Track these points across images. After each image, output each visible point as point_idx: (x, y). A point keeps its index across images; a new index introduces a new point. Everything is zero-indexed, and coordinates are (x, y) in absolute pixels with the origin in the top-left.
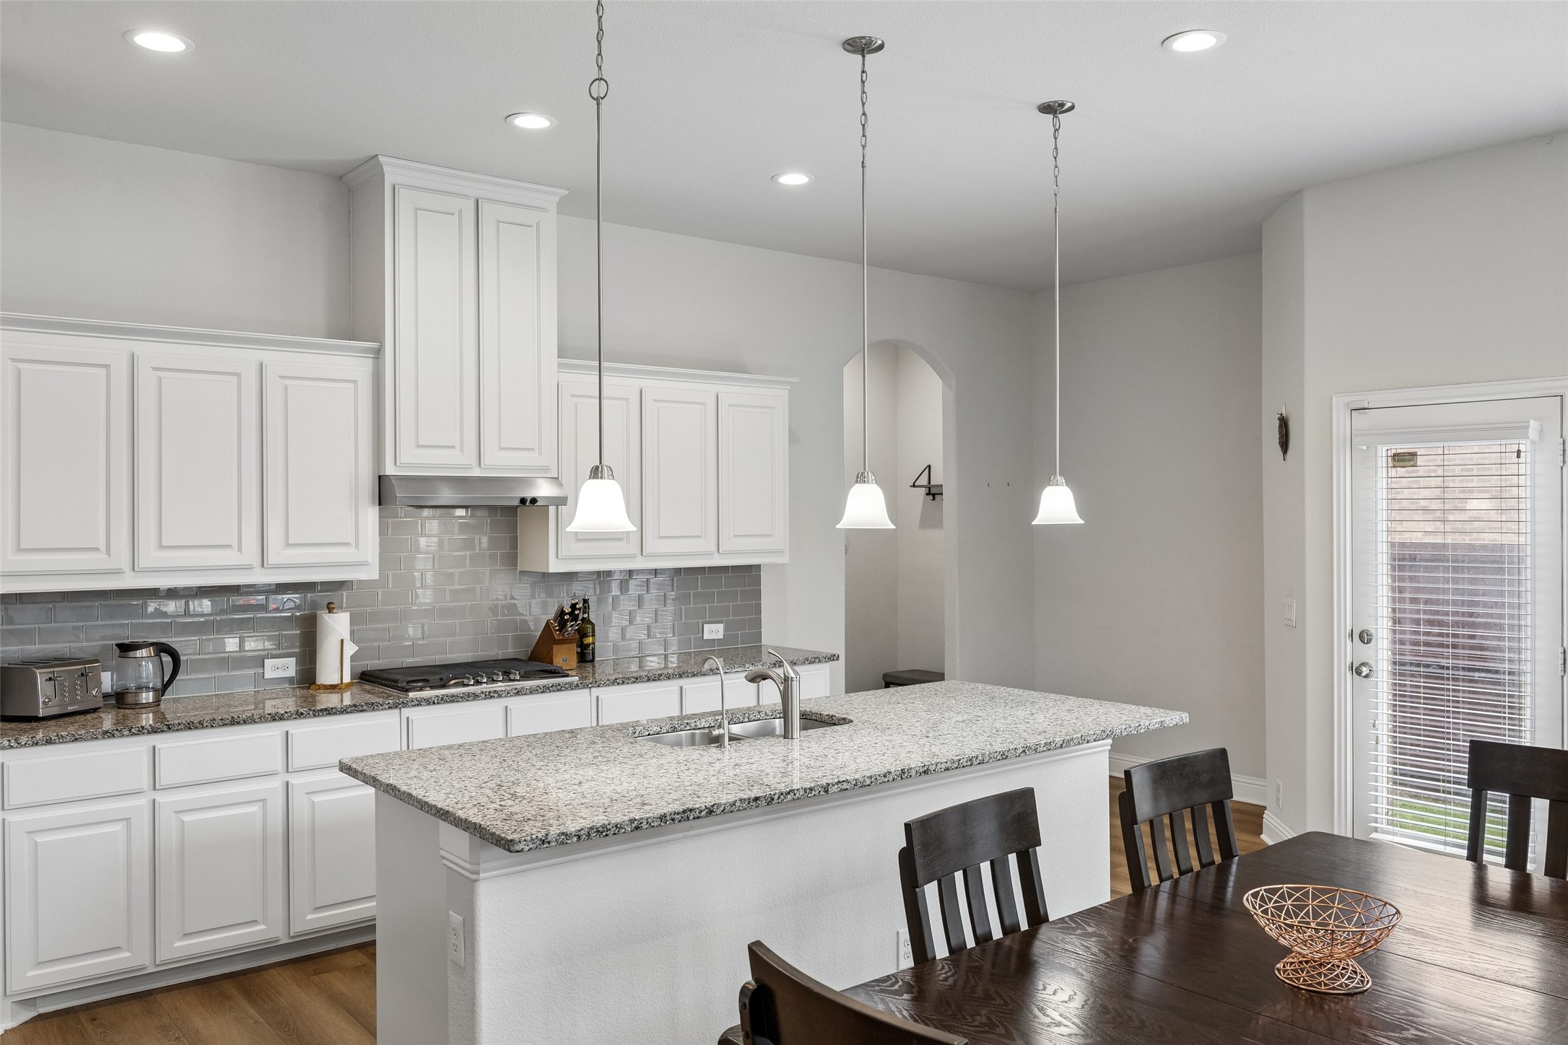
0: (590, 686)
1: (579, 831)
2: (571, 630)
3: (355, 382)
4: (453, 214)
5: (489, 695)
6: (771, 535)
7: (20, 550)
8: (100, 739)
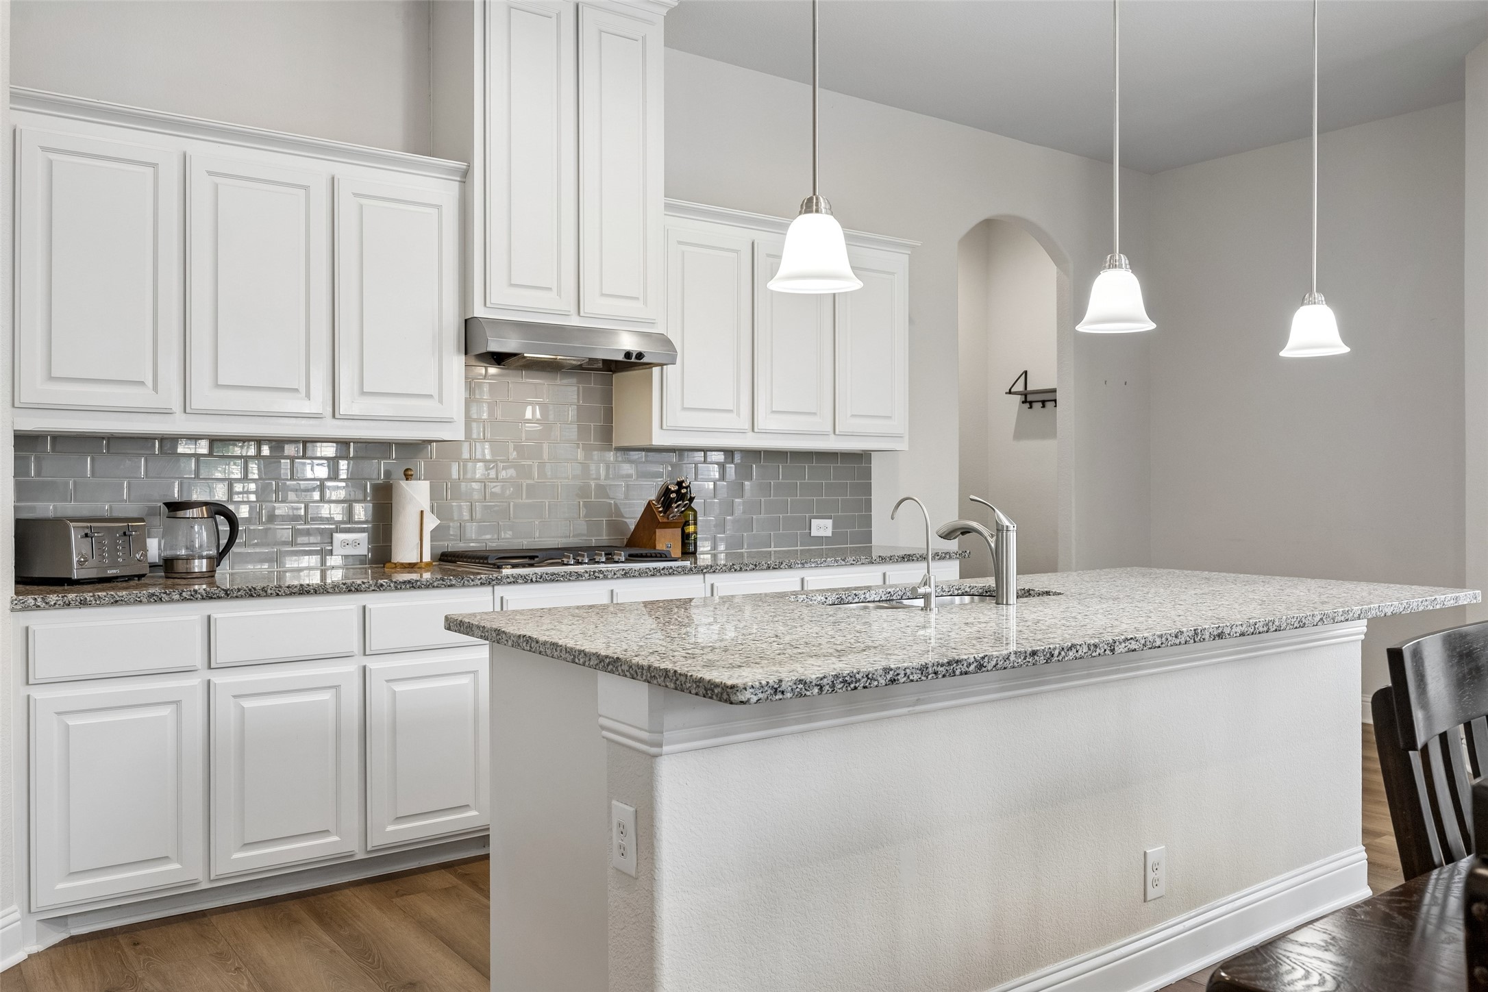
0: (705, 571)
1: (822, 679)
2: (677, 512)
3: (439, 207)
4: (550, 18)
5: (594, 576)
6: (890, 417)
7: (51, 378)
8: (145, 604)
